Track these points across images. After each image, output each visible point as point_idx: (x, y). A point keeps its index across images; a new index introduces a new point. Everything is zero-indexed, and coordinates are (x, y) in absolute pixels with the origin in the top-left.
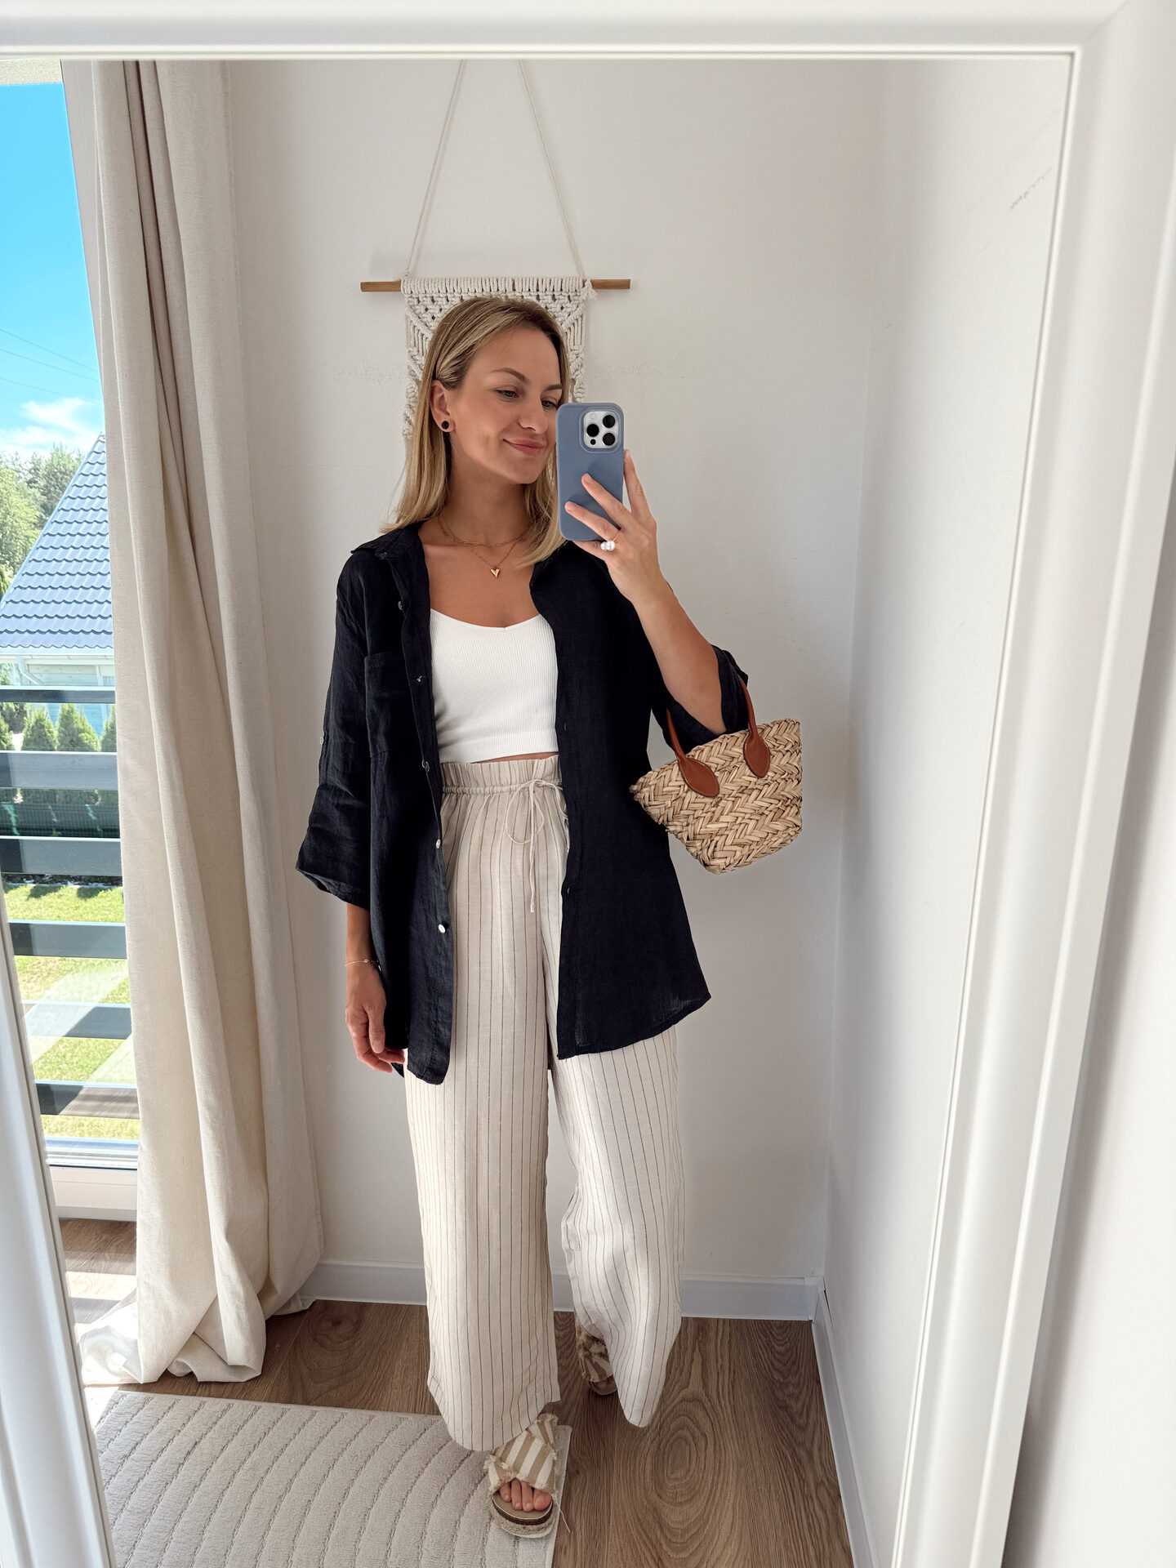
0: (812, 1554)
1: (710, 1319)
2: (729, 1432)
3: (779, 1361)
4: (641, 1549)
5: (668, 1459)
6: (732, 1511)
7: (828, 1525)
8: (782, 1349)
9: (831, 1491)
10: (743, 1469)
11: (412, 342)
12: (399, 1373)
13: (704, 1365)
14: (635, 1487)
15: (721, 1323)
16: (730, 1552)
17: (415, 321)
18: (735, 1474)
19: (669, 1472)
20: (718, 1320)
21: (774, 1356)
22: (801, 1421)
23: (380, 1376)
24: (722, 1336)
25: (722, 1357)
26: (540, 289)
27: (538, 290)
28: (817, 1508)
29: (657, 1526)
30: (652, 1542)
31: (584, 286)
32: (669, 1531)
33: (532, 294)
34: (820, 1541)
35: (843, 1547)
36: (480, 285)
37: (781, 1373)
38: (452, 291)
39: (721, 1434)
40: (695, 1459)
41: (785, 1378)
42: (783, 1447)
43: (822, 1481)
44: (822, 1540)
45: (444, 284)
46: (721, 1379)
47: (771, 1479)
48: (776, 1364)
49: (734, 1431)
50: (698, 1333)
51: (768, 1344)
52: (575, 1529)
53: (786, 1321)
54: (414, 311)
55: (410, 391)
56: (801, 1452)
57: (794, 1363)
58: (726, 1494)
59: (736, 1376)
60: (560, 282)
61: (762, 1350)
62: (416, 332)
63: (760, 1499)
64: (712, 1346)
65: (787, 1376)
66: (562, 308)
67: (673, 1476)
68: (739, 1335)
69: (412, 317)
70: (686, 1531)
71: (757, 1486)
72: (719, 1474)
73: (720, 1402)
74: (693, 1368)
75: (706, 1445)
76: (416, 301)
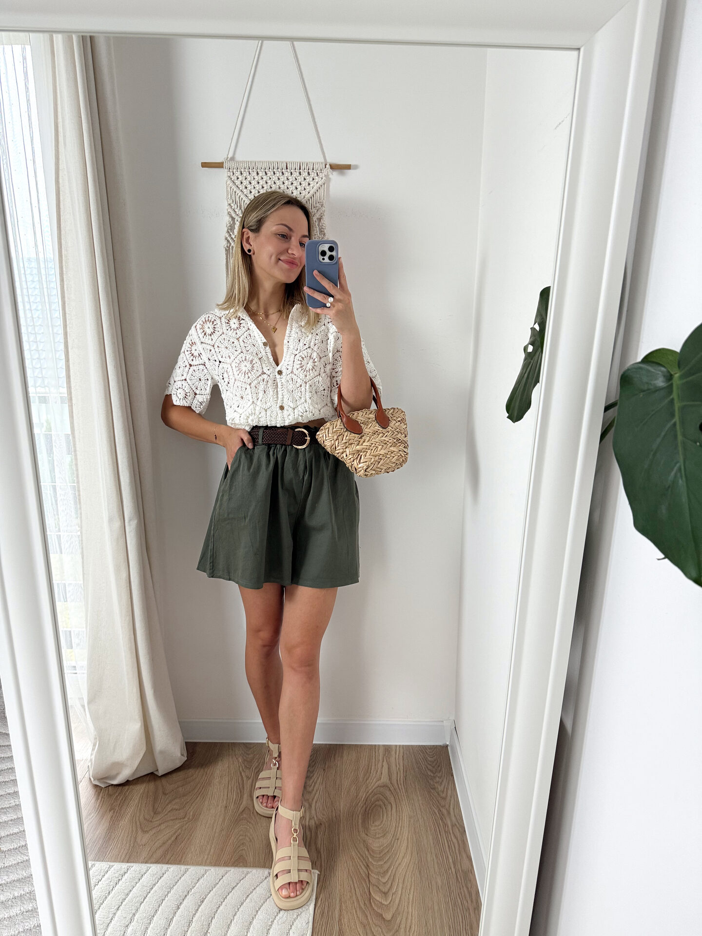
0: (451, 861)
1: (391, 745)
3: (430, 765)
4: (357, 861)
5: (371, 816)
6: (406, 842)
7: (459, 845)
8: (432, 759)
9: (460, 829)
11: (229, 196)
13: (389, 768)
14: (353, 831)
15: (398, 748)
16: (406, 861)
17: (231, 184)
18: (408, 823)
19: (372, 823)
20: (396, 745)
21: (428, 763)
22: (444, 795)
23: (206, 780)
24: (399, 753)
25: (399, 764)
26: (301, 167)
27: (300, 169)
28: (453, 837)
29: (366, 849)
30: (363, 857)
31: (326, 167)
32: (372, 851)
33: (297, 171)
34: (454, 853)
35: (467, 854)
36: (268, 166)
37: (432, 771)
38: (252, 168)
39: (400, 803)
40: (385, 815)
41: (434, 774)
42: (435, 809)
43: (455, 824)
44: (456, 854)
45: (248, 165)
46: (398, 775)
47: (428, 824)
49: (406, 801)
50: (385, 752)
51: (424, 757)
52: (320, 853)
53: (434, 746)
54: (231, 179)
55: (227, 223)
56: (443, 810)
57: (439, 766)
58: (403, 833)
59: (407, 773)
60: (312, 165)
61: (421, 760)
62: (232, 190)
63: (422, 834)
64: (393, 759)
65: (436, 773)
66: (313, 179)
67: (373, 825)
68: (408, 753)
69: (229, 182)
70: (382, 851)
71: (420, 828)
72: (399, 823)
73: (399, 788)
74: (383, 770)
75: (392, 809)
76: (232, 173)
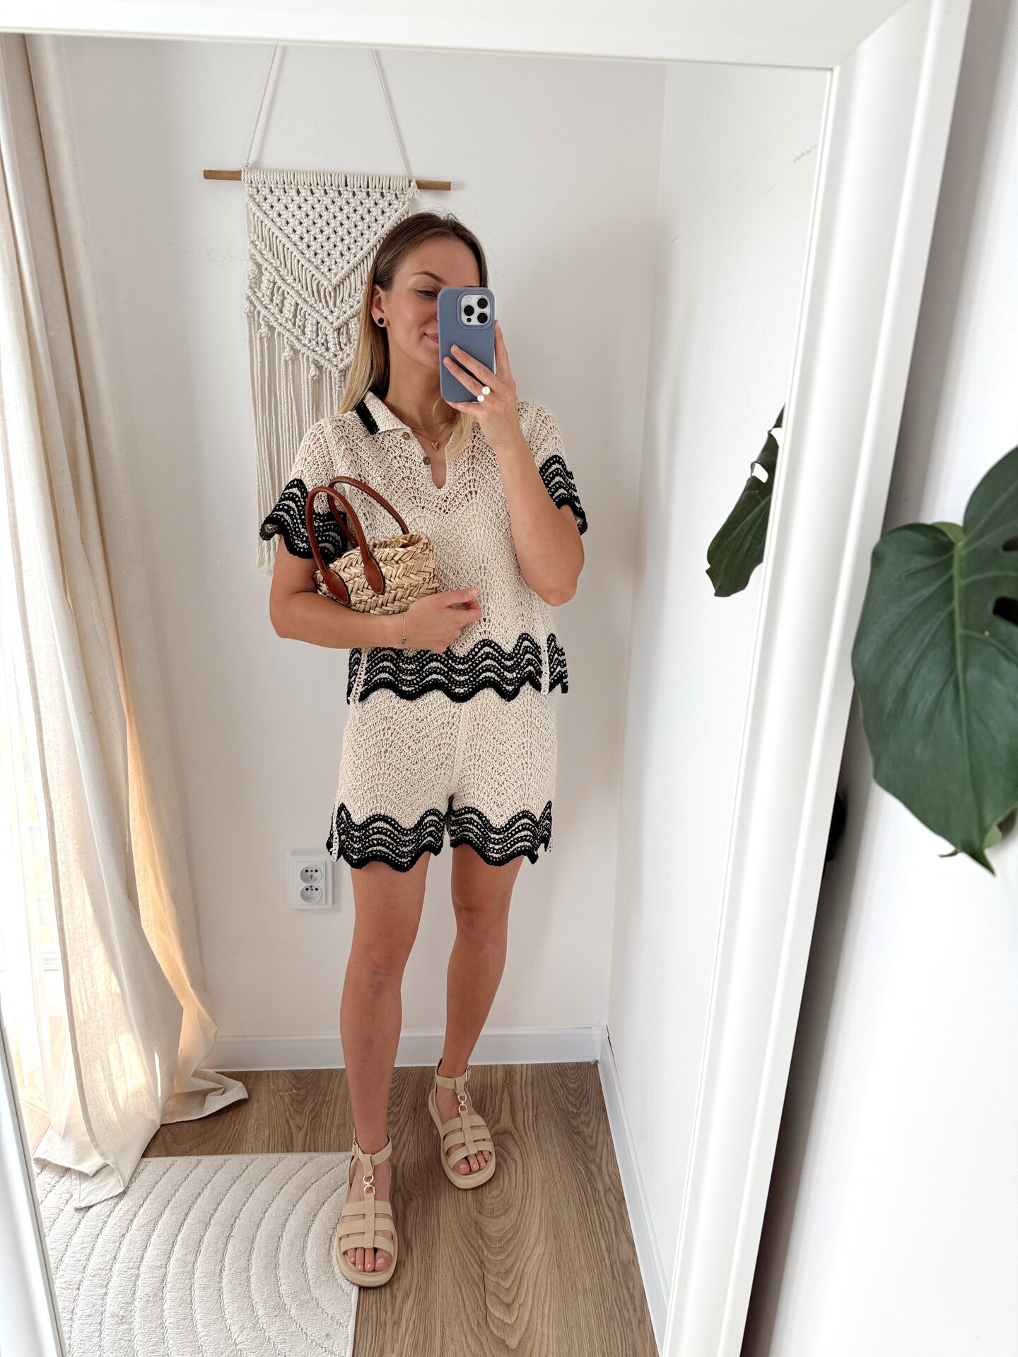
0: (604, 1247)
1: (514, 1065)
2: (534, 1154)
3: (572, 1095)
4: (466, 1255)
6: (539, 1219)
7: (615, 1222)
8: (575, 1086)
9: (617, 1196)
10: (546, 1186)
11: (252, 229)
12: (252, 1131)
13: (512, 1104)
14: (460, 1206)
15: (524, 1069)
16: (538, 1250)
17: (255, 209)
18: (540, 1189)
19: (487, 1192)
20: (522, 1065)
21: (569, 1093)
22: (592, 1143)
24: (526, 1077)
26: (370, 184)
27: (368, 187)
28: (606, 1209)
29: (479, 1236)
30: (475, 1249)
31: (410, 186)
32: (489, 1239)
33: (363, 190)
34: (609, 1235)
35: (627, 1238)
36: (315, 181)
37: (574, 1105)
38: (289, 182)
40: (507, 1180)
41: (578, 1109)
42: (579, 1166)
43: (609, 1188)
44: (611, 1235)
45: (281, 177)
46: (526, 1112)
47: (570, 1191)
48: (572, 1099)
49: (537, 1154)
50: (506, 1076)
51: (563, 1083)
53: (577, 1063)
54: (254, 199)
55: (250, 273)
56: (592, 1167)
57: (585, 1096)
58: (534, 1205)
59: (539, 1110)
60: (388, 181)
61: (558, 1088)
62: (256, 219)
63: (561, 1207)
64: (517, 1088)
65: (580, 1106)
66: (390, 204)
67: (490, 1196)
68: (539, 1077)
69: (251, 204)
70: (503, 1237)
71: (558, 1197)
72: (527, 1190)
73: (526, 1133)
74: (503, 1105)
75: (516, 1166)
76: (255, 191)
